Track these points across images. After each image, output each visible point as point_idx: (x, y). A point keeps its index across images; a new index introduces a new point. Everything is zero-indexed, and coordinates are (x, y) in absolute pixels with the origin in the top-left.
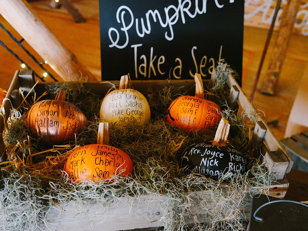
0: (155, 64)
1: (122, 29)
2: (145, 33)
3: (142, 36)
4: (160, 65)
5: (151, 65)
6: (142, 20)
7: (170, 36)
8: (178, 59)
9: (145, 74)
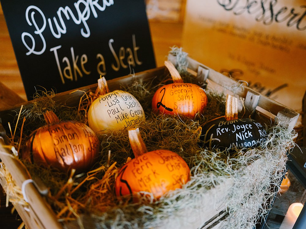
0: (79, 64)
1: (36, 32)
2: (61, 33)
3: (58, 36)
4: (84, 64)
5: (75, 66)
6: (55, 19)
7: (86, 32)
8: (99, 55)
9: (71, 77)
